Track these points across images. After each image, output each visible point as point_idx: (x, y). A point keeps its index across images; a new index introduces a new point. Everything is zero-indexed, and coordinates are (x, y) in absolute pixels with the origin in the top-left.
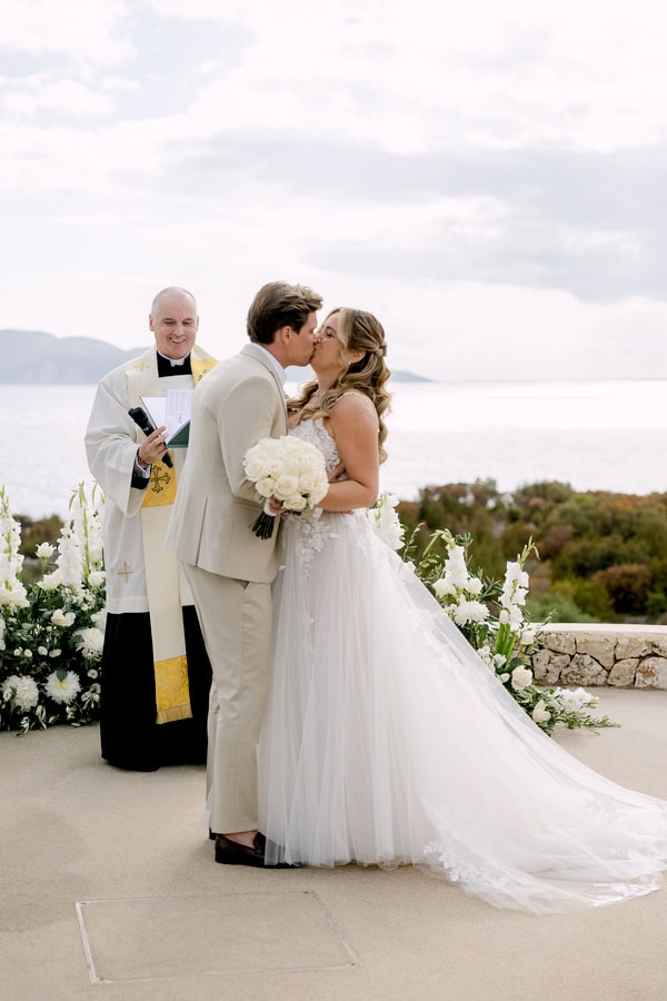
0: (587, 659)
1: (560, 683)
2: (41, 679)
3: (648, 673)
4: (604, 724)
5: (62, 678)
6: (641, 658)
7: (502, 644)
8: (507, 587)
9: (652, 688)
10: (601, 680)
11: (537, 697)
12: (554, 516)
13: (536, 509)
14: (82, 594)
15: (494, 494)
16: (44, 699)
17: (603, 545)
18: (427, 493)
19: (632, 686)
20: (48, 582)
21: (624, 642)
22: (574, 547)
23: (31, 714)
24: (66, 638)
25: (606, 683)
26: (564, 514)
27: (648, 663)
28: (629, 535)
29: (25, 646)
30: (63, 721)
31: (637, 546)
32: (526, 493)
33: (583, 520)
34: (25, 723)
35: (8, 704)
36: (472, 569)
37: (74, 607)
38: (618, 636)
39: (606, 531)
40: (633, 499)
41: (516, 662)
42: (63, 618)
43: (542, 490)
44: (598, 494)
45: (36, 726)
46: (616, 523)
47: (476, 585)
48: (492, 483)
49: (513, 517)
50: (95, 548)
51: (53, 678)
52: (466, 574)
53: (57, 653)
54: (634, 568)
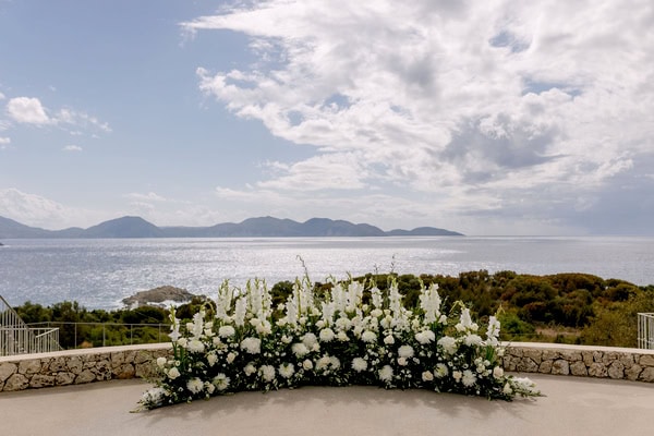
0: (529, 360)
1: (516, 370)
2: (277, 367)
3: (558, 367)
4: (538, 395)
5: (286, 366)
6: (554, 360)
7: (488, 354)
8: (490, 327)
9: (560, 374)
10: (535, 370)
11: (506, 381)
12: (509, 284)
13: (502, 281)
14: (296, 327)
15: (487, 276)
16: (278, 376)
17: (528, 294)
18: (462, 275)
19: (550, 373)
20: (281, 322)
21: (546, 352)
22: (517, 295)
23: (271, 383)
24: (288, 348)
25: (538, 371)
26: (513, 283)
27: (558, 362)
28: (537, 291)
29: (270, 351)
30: (286, 386)
31: (540, 295)
32: (498, 275)
33: (520, 285)
34: (267, 388)
35: (260, 378)
36: (474, 319)
37: (293, 334)
38: (543, 350)
39: (529, 289)
40: (538, 277)
41: (495, 364)
42: (287, 339)
43: (504, 274)
44: (525, 276)
45: (273, 388)
46: (533, 287)
47: (475, 327)
48: (486, 271)
49: (494, 284)
50: (304, 307)
51: (282, 366)
52: (470, 321)
53: (284, 354)
54: (539, 303)
